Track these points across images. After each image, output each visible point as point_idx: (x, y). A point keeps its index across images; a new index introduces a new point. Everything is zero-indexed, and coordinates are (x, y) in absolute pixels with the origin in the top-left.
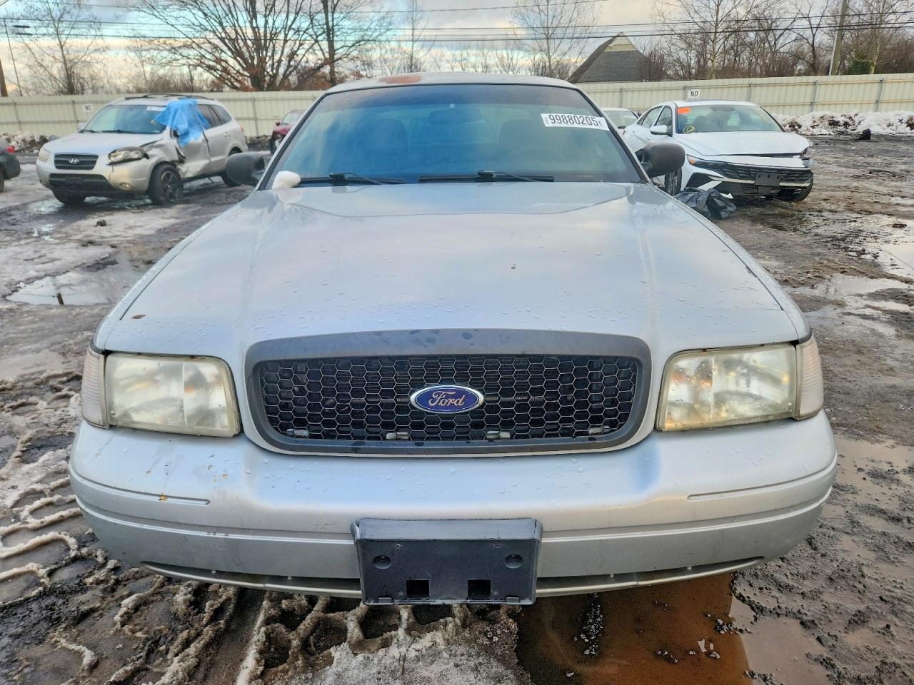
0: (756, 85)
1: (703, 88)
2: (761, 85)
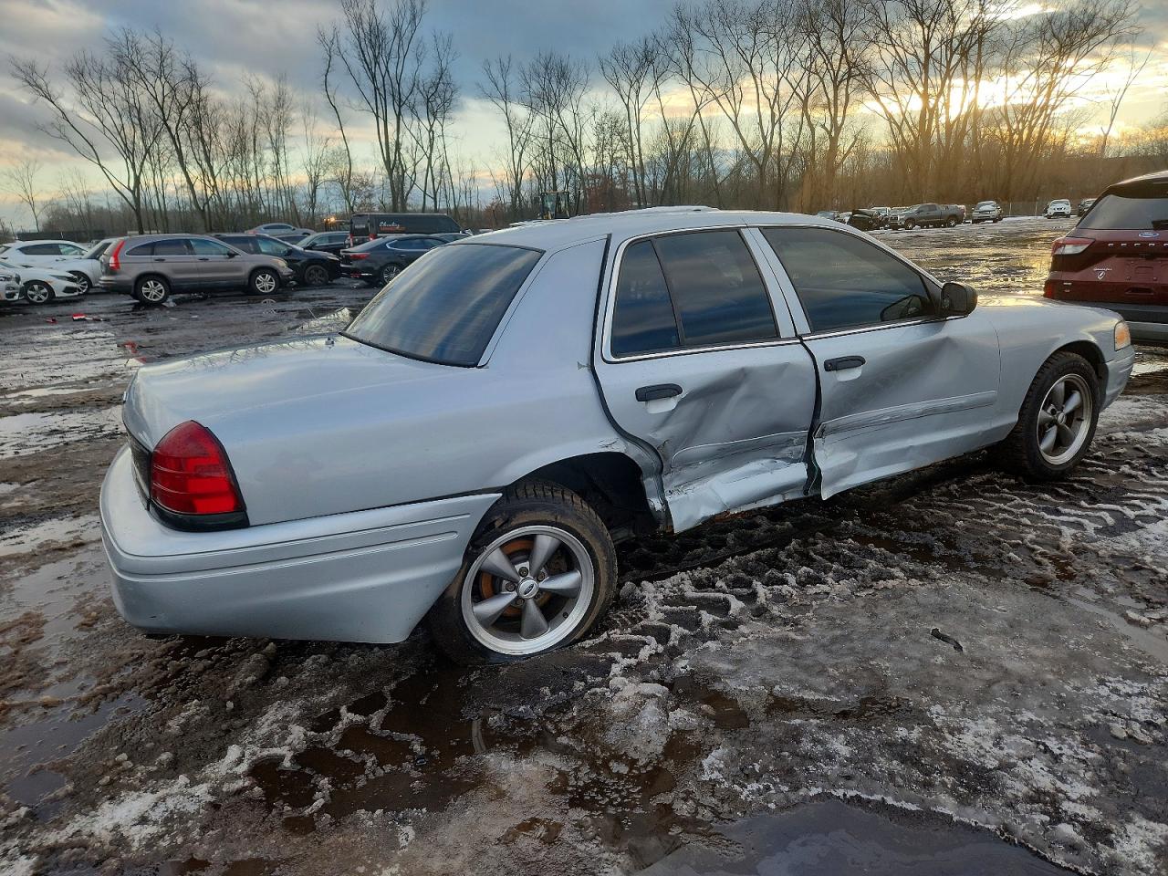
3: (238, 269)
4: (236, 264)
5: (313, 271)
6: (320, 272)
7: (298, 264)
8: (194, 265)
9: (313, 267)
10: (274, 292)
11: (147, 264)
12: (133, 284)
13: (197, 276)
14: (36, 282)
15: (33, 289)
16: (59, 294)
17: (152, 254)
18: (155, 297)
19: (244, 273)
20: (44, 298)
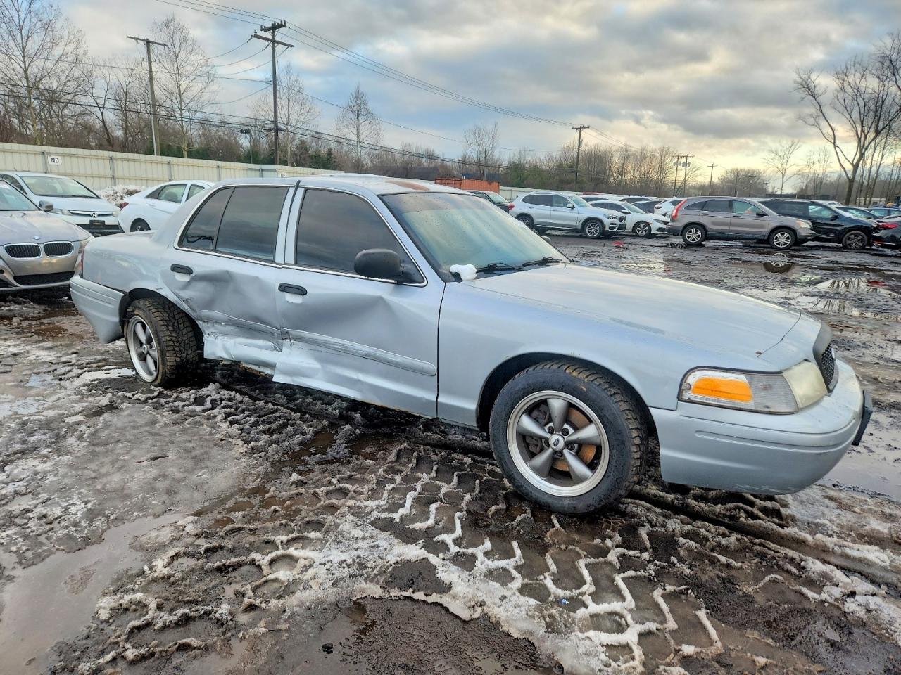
0: (116, 159)
1: (63, 155)
2: (122, 159)
3: (762, 227)
4: (763, 223)
5: (852, 236)
6: (860, 237)
7: (839, 228)
8: (728, 220)
9: (853, 232)
10: (788, 248)
11: (695, 216)
12: (681, 229)
13: (727, 228)
14: (642, 222)
15: (640, 227)
16: (654, 232)
17: (702, 210)
18: (694, 240)
19: (765, 231)
20: (645, 233)
